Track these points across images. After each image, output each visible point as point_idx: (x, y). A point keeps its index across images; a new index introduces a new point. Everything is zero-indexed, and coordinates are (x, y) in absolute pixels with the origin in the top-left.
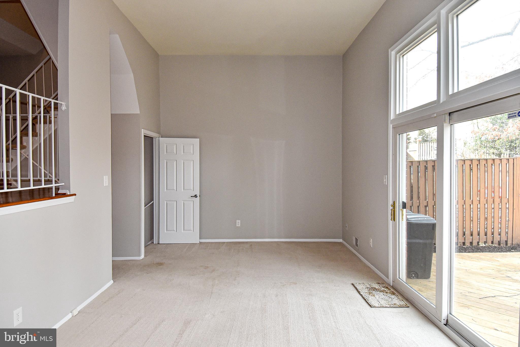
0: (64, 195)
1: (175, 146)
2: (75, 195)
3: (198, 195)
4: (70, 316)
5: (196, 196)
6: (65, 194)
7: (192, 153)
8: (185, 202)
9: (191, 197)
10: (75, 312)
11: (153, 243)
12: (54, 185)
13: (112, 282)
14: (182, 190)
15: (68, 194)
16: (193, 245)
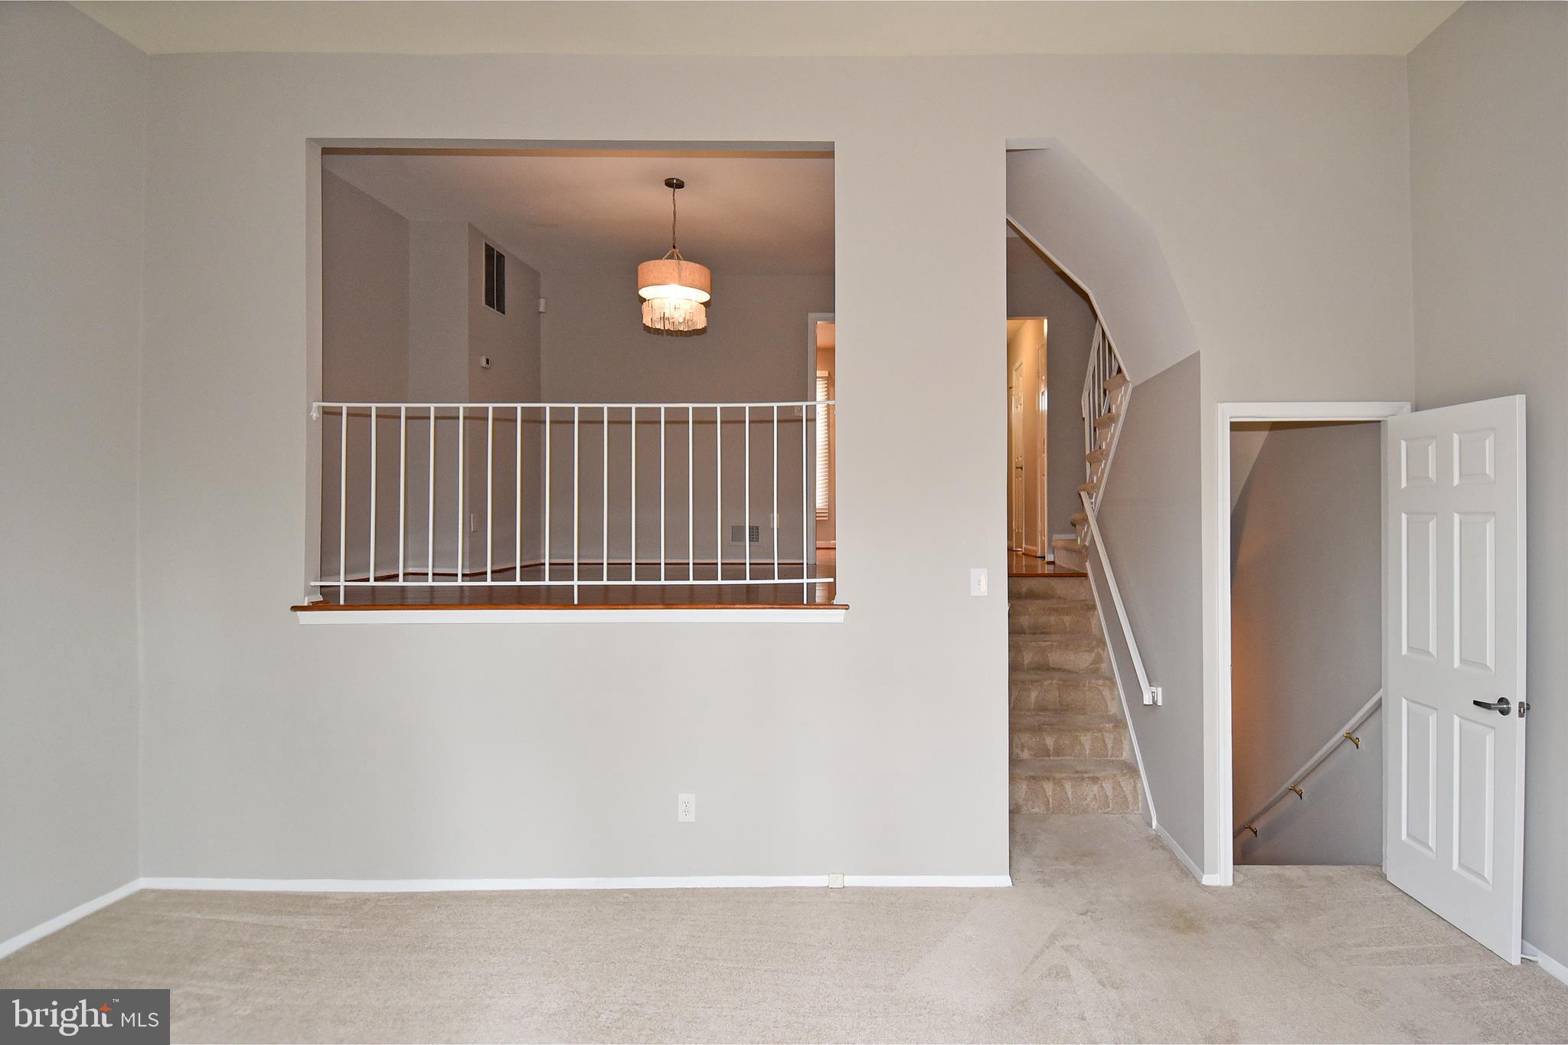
1: (1432, 449)
3: (1515, 706)
4: (823, 881)
5: (1503, 706)
7: (1492, 475)
8: (1465, 724)
10: (836, 882)
12: (804, 580)
14: (1457, 662)
15: (835, 603)
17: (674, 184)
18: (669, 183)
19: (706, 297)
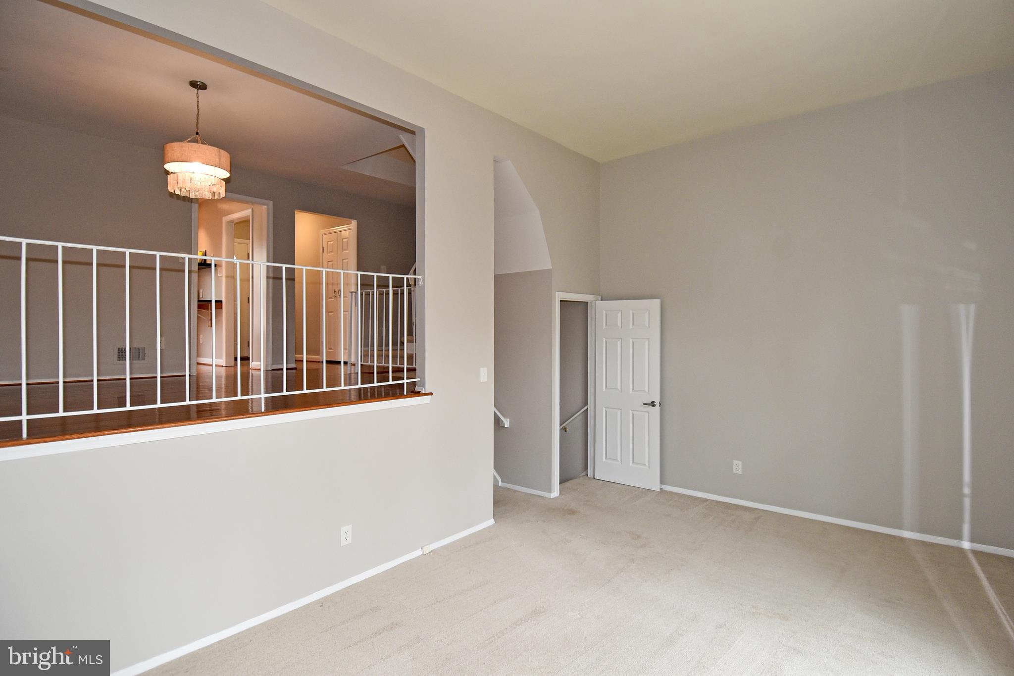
0: (419, 394)
1: (619, 315)
2: (431, 394)
3: (657, 403)
4: (418, 553)
5: (653, 404)
6: (419, 392)
7: (648, 325)
8: (635, 413)
9: (644, 404)
10: (427, 550)
11: (587, 475)
12: (405, 381)
13: (492, 522)
14: (631, 391)
15: (424, 392)
16: (646, 491)
17: (198, 86)
18: (194, 84)
19: (227, 175)
